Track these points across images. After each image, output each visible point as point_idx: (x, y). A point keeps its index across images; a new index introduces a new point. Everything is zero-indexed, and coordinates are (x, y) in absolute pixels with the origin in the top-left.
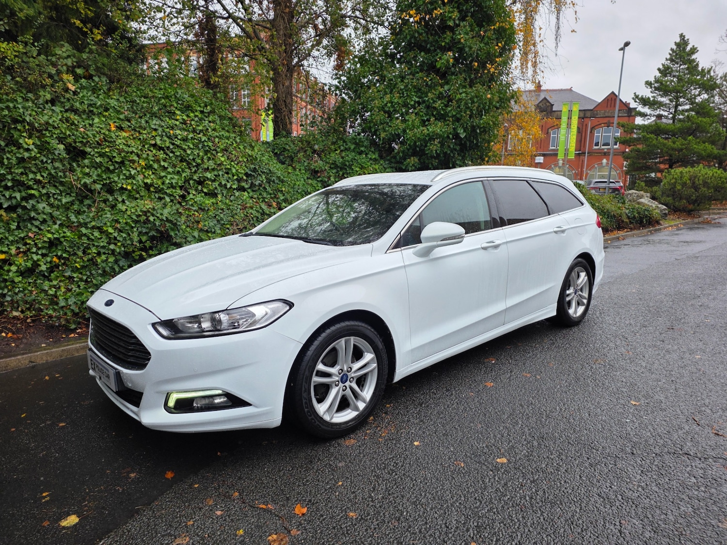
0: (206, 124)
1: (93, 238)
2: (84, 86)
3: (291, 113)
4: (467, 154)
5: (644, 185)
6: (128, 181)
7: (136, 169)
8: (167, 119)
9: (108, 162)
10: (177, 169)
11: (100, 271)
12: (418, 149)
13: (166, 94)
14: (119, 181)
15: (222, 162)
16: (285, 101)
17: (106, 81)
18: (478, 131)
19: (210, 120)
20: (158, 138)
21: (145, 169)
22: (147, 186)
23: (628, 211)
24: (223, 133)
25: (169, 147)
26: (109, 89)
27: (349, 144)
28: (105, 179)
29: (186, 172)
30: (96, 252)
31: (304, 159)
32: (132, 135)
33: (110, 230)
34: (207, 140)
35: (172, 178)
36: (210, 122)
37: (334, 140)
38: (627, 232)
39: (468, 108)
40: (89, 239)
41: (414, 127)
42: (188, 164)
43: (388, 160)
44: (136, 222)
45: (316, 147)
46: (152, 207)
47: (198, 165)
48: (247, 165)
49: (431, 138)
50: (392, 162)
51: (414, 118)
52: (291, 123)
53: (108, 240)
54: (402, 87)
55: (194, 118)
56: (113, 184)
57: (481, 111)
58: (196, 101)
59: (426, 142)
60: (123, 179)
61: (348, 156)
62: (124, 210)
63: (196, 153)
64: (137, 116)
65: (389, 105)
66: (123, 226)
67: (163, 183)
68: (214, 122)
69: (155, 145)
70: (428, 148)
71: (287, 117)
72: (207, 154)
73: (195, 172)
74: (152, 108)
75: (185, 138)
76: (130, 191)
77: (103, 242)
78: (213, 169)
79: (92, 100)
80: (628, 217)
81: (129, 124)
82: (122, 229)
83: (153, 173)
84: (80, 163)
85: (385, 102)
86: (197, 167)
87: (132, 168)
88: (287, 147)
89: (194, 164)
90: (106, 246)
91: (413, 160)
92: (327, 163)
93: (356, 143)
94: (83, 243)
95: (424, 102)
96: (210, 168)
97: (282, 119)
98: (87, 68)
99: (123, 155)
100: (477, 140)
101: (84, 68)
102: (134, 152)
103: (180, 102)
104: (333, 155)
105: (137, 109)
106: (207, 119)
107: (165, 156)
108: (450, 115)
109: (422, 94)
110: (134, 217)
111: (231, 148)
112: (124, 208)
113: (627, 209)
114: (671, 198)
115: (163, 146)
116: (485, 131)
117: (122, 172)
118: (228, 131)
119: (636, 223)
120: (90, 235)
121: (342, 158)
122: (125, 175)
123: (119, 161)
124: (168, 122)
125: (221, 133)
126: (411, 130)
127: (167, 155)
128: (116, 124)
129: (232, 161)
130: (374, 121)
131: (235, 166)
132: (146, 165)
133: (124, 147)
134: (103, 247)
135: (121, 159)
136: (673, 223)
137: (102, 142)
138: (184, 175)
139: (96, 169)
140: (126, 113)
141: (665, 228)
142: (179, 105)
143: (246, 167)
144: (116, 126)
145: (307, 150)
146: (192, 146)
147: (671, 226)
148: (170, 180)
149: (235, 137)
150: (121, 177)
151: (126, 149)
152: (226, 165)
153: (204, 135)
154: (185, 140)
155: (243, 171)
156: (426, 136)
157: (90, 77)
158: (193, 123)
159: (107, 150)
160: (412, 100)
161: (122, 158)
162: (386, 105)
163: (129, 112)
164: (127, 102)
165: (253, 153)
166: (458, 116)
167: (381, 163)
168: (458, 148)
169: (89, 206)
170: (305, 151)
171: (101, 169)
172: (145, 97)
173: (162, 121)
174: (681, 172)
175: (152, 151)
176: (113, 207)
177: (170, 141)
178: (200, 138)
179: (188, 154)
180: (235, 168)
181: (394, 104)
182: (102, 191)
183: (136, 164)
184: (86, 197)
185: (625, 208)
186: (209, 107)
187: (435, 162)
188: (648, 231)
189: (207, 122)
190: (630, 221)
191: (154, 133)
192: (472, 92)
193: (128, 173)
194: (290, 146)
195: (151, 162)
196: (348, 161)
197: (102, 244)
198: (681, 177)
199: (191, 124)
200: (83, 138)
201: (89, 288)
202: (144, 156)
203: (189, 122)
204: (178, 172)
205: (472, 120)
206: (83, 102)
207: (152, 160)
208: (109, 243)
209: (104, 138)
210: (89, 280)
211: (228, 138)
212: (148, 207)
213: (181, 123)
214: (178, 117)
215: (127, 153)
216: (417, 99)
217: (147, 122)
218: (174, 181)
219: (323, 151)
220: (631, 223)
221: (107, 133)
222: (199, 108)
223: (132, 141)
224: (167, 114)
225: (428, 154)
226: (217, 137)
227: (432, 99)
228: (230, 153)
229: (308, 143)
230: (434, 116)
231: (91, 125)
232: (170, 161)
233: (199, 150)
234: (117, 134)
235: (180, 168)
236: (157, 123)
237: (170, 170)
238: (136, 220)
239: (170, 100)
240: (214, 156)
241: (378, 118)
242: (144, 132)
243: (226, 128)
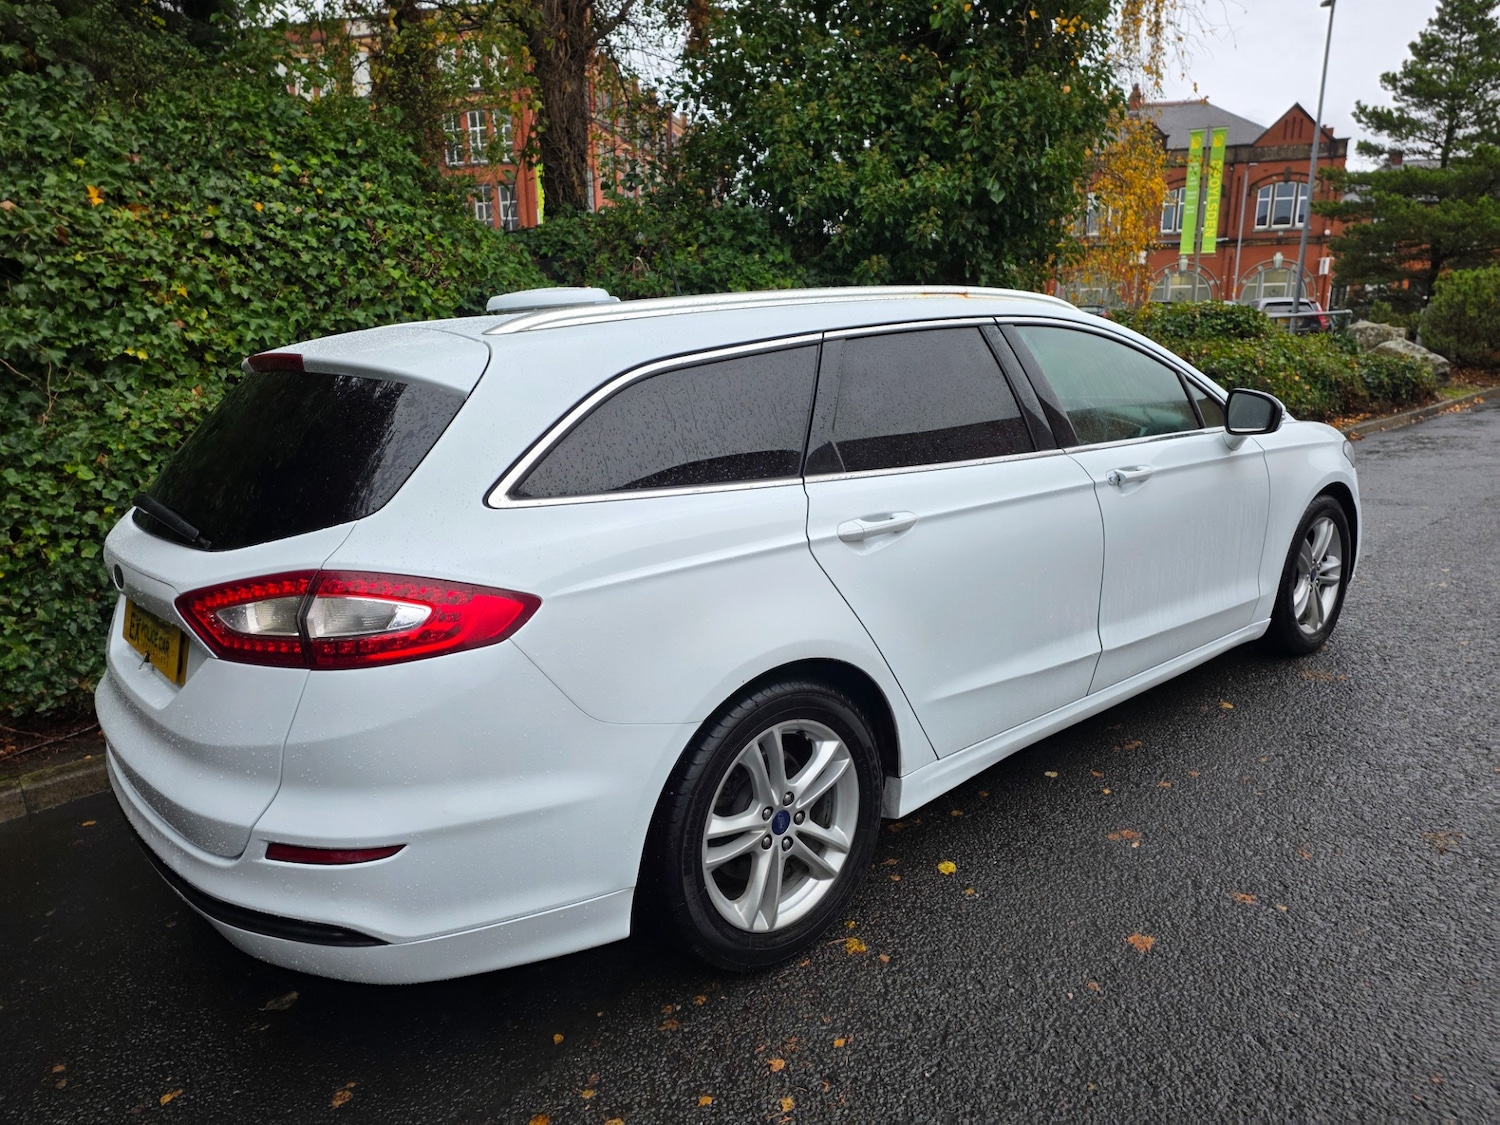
0: (351, 186)
1: (38, 496)
2: (19, 91)
3: (584, 160)
4: (1006, 245)
5: (1390, 308)
6: (140, 338)
7: (161, 306)
8: (248, 174)
9: (83, 290)
10: (277, 302)
11: (56, 586)
12: (888, 234)
13: (243, 108)
14: (113, 337)
15: (395, 283)
16: (568, 132)
17: (84, 76)
18: (1034, 187)
19: (364, 173)
20: (222, 224)
21: (189, 305)
22: (196, 352)
23: (1366, 371)
24: (396, 207)
25: (252, 246)
26: (91, 98)
27: (720, 228)
28: (77, 336)
29: (300, 310)
30: (44, 532)
31: (612, 269)
32: (151, 217)
33: (84, 473)
34: (353, 225)
35: (262, 328)
36: (363, 179)
37: (684, 220)
38: (1365, 419)
39: (1012, 127)
40: (26, 498)
41: (879, 180)
42: (306, 287)
43: (815, 265)
44: (152, 448)
45: (640, 238)
46: (198, 407)
47: (332, 291)
48: (461, 288)
49: (922, 203)
50: (824, 270)
51: (878, 157)
52: (584, 184)
53: (79, 500)
54: (848, 82)
55: (318, 169)
56: (99, 348)
57: (1042, 138)
58: (325, 127)
59: (907, 214)
60: (128, 333)
61: (717, 257)
62: (122, 417)
63: (324, 260)
64: (168, 167)
65: (816, 125)
66: (119, 460)
67: (240, 341)
68: (372, 179)
69: (214, 243)
70: (912, 228)
71: (573, 170)
72: (354, 263)
73: (326, 309)
74: (206, 145)
75: (296, 222)
76: (146, 364)
77: (62, 505)
78: (373, 301)
79: (37, 127)
80: (1368, 386)
81: (144, 188)
82: (114, 468)
83: (211, 316)
84: (9, 294)
85: (807, 120)
86: (330, 297)
87: (152, 304)
88: (571, 240)
89: (322, 289)
90: (73, 517)
91: (878, 262)
92: (667, 276)
93: (736, 227)
94: (12, 509)
95: (901, 116)
96: (363, 297)
97: (561, 174)
98: (28, 43)
99: (122, 271)
100: (1031, 212)
101: (24, 44)
102: (155, 262)
103: (282, 129)
104: (682, 257)
105: (169, 149)
106: (354, 172)
107: (243, 269)
108: (966, 146)
109: (896, 98)
110: (149, 436)
111: (417, 245)
112: (120, 412)
113: (1364, 366)
114: (1452, 338)
115: (236, 244)
116: (1050, 189)
117: (123, 314)
118: (412, 203)
119: (1385, 399)
120: (30, 488)
121: (704, 262)
122: (131, 321)
123: (114, 286)
124: (249, 182)
125: (391, 208)
126: (869, 186)
127: (248, 266)
128: (105, 189)
129: (422, 278)
130: (781, 166)
131: (430, 290)
132: (189, 293)
133: (126, 249)
134: (66, 520)
135: (119, 282)
136: (1461, 395)
137: (67, 236)
138: (294, 317)
139: (51, 309)
140: (137, 160)
141: (1447, 407)
142: (279, 137)
143: (460, 293)
144: (107, 194)
145: (619, 245)
146: (314, 243)
147: (1459, 402)
148: (255, 332)
149: (430, 217)
150: (122, 328)
151: (130, 253)
152: (405, 289)
153: (347, 213)
154: (295, 226)
155: (450, 304)
156: (908, 201)
157: (38, 67)
158: (317, 182)
159: (79, 258)
160: (871, 113)
161: (123, 277)
162: (808, 126)
163: (144, 158)
164: (141, 130)
165: (477, 255)
166: (986, 149)
167: (799, 272)
168: (984, 230)
169: (35, 411)
170: (614, 250)
171: (66, 309)
172: (188, 118)
173: (233, 177)
174: (1477, 279)
175: (207, 259)
176: (99, 408)
177: (256, 229)
178: (336, 220)
179: (302, 263)
180: (430, 296)
181: (826, 124)
182: (73, 366)
183: (162, 293)
184: (25, 385)
185: (1358, 363)
186: (359, 142)
187: (931, 267)
188: (1412, 417)
189: (354, 179)
190: (1371, 395)
191: (211, 211)
192: (1018, 87)
193: (139, 318)
194: (576, 238)
195: (204, 288)
196: (718, 271)
197: (60, 512)
198: (1476, 290)
199: (311, 185)
200: (11, 226)
201: (28, 632)
202: (185, 270)
203: (306, 180)
204: (280, 310)
205: (1020, 159)
206: (17, 134)
207: (207, 282)
208: (82, 508)
209: (70, 226)
210: (28, 610)
211: (410, 220)
212: (186, 407)
213: (284, 182)
214: (277, 169)
215: (136, 262)
216: (883, 111)
217: (193, 182)
218: (267, 335)
219: (657, 247)
220: (1373, 398)
221: (79, 211)
222: (332, 145)
223: (149, 232)
224: (247, 160)
225: (912, 243)
226: (382, 216)
227: (921, 108)
228: (416, 258)
229: (622, 227)
230: (927, 151)
231: (35, 193)
232: (258, 283)
233: (335, 252)
234: (107, 215)
235: (284, 299)
236: (221, 184)
237: (257, 305)
238: (153, 444)
239: (257, 126)
240: (375, 266)
241: (789, 159)
242: (183, 208)
243: (406, 195)
